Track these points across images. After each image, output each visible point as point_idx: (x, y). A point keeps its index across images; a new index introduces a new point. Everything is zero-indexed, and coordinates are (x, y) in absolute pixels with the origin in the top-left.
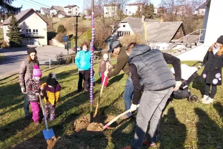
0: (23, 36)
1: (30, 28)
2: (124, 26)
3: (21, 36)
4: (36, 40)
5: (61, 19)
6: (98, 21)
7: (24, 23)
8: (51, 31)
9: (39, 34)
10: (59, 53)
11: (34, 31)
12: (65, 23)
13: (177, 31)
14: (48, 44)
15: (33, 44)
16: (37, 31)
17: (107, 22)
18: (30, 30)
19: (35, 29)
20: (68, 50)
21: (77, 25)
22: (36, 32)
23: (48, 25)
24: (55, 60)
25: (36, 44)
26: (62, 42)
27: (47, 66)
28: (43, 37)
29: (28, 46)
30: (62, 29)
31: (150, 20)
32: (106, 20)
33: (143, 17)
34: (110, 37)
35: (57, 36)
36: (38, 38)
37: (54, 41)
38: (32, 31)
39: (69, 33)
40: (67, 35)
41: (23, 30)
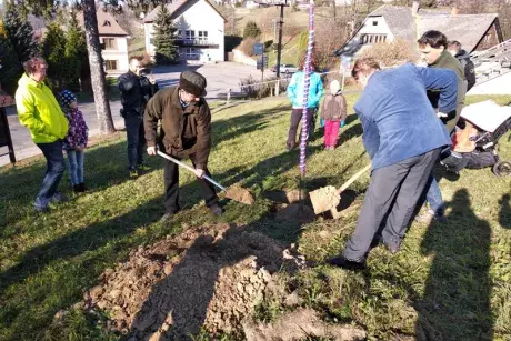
0: (180, 44)
1: (191, 28)
2: (375, 24)
3: (176, 43)
4: (203, 50)
5: (251, 10)
6: (324, 13)
7: (182, 19)
8: (231, 33)
9: (210, 41)
10: (245, 77)
11: (200, 34)
12: (259, 18)
13: (486, 34)
14: (226, 59)
15: (197, 59)
16: (206, 33)
17: (341, 14)
18: (193, 33)
19: (203, 30)
20: (262, 70)
21: (281, 23)
22: (203, 37)
23: (226, 22)
24: (238, 89)
25: (203, 59)
26: (251, 56)
27: (223, 102)
28: (215, 47)
29: (189, 62)
30: (254, 30)
31: (429, 11)
32: (338, 12)
33: (416, 5)
34: (346, 45)
35: (242, 43)
36: (206, 47)
37: (237, 53)
38: (197, 34)
39: (265, 38)
40: (262, 42)
41: (180, 32)
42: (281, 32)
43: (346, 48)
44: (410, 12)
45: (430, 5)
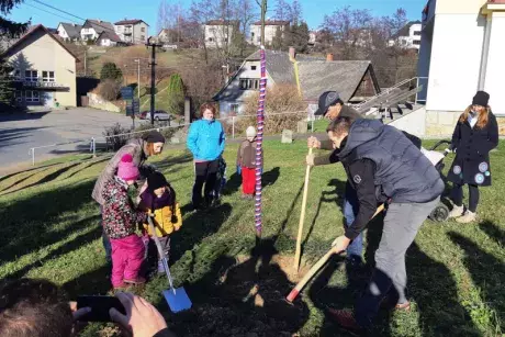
0: (18, 86)
1: (34, 68)
2: (254, 68)
3: (12, 85)
4: (51, 94)
5: (107, 49)
6: (194, 55)
7: (21, 57)
8: (84, 74)
9: (58, 82)
10: (112, 124)
11: (45, 74)
12: (117, 58)
13: (362, 80)
14: (79, 103)
15: (42, 104)
16: (52, 74)
17: (214, 57)
18: (35, 73)
19: (48, 70)
20: (133, 117)
21: (153, 64)
22: (48, 78)
23: (77, 61)
24: (102, 140)
25: (50, 104)
26: (111, 100)
28: (66, 90)
29: (31, 108)
30: (112, 71)
32: (209, 54)
33: (292, 50)
34: (225, 90)
35: (100, 86)
36: (54, 90)
37: (93, 97)
38: (40, 75)
39: (128, 80)
40: (124, 84)
41: (18, 72)
42: (153, 74)
43: (227, 94)
44: (287, 57)
45: (302, 51)
